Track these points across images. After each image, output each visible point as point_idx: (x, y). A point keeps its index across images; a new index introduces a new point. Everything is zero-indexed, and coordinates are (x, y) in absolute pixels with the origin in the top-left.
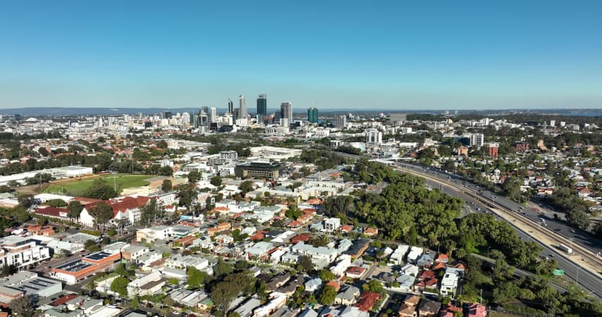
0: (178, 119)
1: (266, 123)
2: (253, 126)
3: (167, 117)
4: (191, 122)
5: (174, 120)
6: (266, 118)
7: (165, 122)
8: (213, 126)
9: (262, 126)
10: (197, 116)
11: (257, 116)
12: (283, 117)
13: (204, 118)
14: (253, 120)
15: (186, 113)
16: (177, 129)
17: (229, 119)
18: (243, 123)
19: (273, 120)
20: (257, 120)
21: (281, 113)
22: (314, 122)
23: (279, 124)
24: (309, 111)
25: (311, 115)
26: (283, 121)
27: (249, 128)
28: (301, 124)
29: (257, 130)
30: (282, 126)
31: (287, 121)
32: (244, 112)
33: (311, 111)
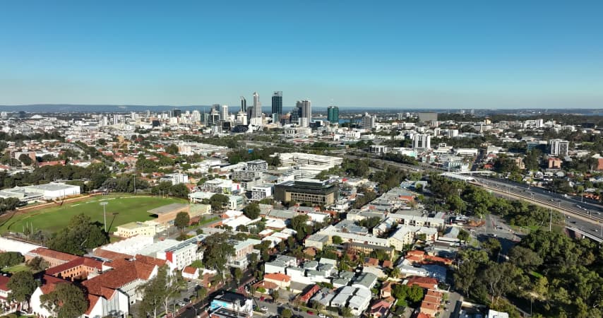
0: (187, 117)
1: (283, 122)
2: (270, 126)
3: (176, 116)
4: (202, 121)
5: (183, 119)
6: (283, 116)
7: (174, 120)
8: (226, 126)
10: (208, 115)
11: (273, 115)
12: (301, 116)
13: (217, 117)
14: (267, 119)
15: (195, 111)
16: (187, 129)
17: (243, 118)
18: (258, 122)
19: (290, 120)
20: (273, 120)
21: (300, 112)
22: (334, 121)
23: (297, 123)
24: (329, 109)
25: (331, 115)
26: (302, 120)
27: (265, 129)
28: (322, 124)
29: (276, 130)
30: (302, 125)
31: (306, 121)
32: (258, 111)
33: (331, 110)
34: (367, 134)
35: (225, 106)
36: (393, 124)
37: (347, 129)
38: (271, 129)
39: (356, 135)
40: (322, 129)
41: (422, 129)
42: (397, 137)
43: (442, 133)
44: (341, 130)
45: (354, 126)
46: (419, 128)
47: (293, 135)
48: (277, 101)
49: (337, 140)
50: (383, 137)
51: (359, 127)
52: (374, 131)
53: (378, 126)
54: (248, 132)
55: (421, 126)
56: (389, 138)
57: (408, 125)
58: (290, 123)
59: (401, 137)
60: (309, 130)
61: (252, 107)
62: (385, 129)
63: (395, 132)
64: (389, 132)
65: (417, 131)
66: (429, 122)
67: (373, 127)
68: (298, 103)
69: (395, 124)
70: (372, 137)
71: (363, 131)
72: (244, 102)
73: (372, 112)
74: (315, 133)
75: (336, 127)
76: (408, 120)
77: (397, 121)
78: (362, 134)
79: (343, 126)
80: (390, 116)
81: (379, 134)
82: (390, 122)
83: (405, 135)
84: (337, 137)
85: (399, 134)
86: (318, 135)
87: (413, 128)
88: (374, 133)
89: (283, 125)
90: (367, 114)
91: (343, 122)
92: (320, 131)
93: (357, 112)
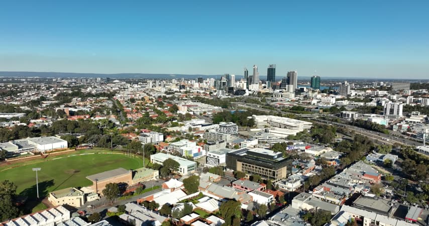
0: (206, 83)
1: (274, 88)
2: (263, 91)
3: (199, 82)
4: (215, 86)
5: (204, 85)
6: (274, 84)
7: (196, 85)
8: (231, 90)
9: (270, 90)
10: (219, 82)
11: (267, 82)
12: (289, 84)
13: (224, 84)
14: (263, 85)
15: (212, 79)
17: (243, 84)
18: (255, 87)
19: (280, 86)
20: (267, 86)
21: (288, 81)
22: (316, 88)
23: (285, 89)
24: (312, 78)
25: (314, 83)
26: (289, 87)
27: (259, 93)
28: (305, 90)
29: (267, 94)
30: (288, 91)
31: (292, 88)
32: (256, 79)
33: (314, 79)
34: (342, 99)
35: (233, 76)
36: (367, 91)
37: (325, 94)
38: (263, 93)
39: (332, 100)
40: (305, 94)
41: (395, 97)
42: (369, 104)
43: (415, 102)
44: (319, 96)
45: (331, 93)
46: (392, 96)
47: (279, 98)
48: (271, 71)
49: (314, 104)
50: (356, 103)
51: (336, 94)
52: (348, 98)
53: (353, 93)
54: (245, 95)
55: (394, 94)
56: (362, 104)
57: (381, 93)
58: (280, 89)
59: (373, 104)
60: (293, 95)
61: (251, 76)
62: (359, 96)
63: (368, 99)
64: (362, 98)
65: (389, 98)
66: (401, 91)
67: (349, 93)
68: (289, 74)
69: (369, 91)
70: (346, 103)
71: (339, 97)
72: (246, 72)
73: (350, 81)
74: (298, 98)
75: (316, 93)
76: (382, 88)
77: (371, 89)
78: (337, 100)
79: (323, 92)
80: (367, 84)
81: (353, 100)
82: (365, 90)
83: (378, 102)
84: (314, 101)
85: (371, 100)
86: (299, 100)
87: (385, 96)
88: (348, 99)
89: (274, 90)
90: (346, 82)
91: (323, 89)
92: (301, 97)
93: (338, 81)
